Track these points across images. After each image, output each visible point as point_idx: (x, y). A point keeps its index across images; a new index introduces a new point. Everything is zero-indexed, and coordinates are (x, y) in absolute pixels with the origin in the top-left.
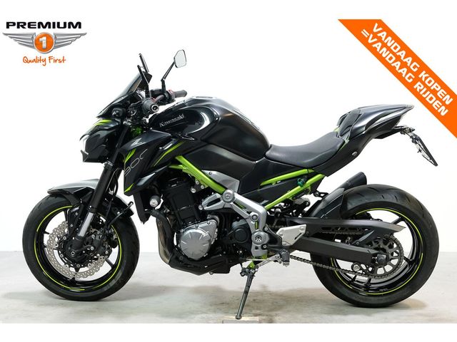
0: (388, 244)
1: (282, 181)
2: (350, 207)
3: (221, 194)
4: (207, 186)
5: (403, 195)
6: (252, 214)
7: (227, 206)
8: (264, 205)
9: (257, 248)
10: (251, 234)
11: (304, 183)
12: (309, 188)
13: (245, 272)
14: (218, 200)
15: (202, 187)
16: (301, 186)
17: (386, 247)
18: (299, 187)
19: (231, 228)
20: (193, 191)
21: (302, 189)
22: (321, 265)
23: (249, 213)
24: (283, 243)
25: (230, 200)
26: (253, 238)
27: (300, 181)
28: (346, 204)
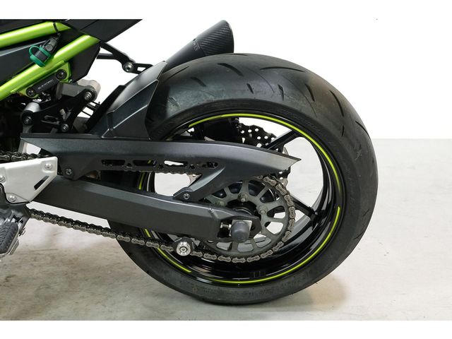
0: (263, 192)
2: (172, 110)
5: (299, 80)
16: (40, 65)
17: (256, 200)
18: (36, 67)
21: (44, 71)
27: (34, 52)
28: (165, 103)
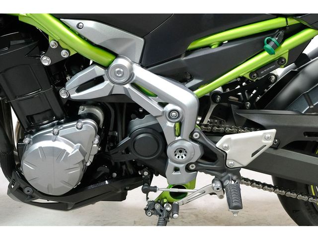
1: (230, 41)
3: (106, 67)
4: (73, 53)
6: (169, 107)
7: (118, 90)
8: (192, 89)
9: (176, 169)
10: (165, 145)
11: (276, 47)
12: (286, 56)
13: (154, 209)
14: (99, 80)
15: (64, 54)
16: (271, 53)
19: (127, 132)
20: (46, 61)
22: (294, 195)
23: (163, 105)
24: (229, 163)
25: (123, 80)
26: (170, 151)
27: (268, 42)
